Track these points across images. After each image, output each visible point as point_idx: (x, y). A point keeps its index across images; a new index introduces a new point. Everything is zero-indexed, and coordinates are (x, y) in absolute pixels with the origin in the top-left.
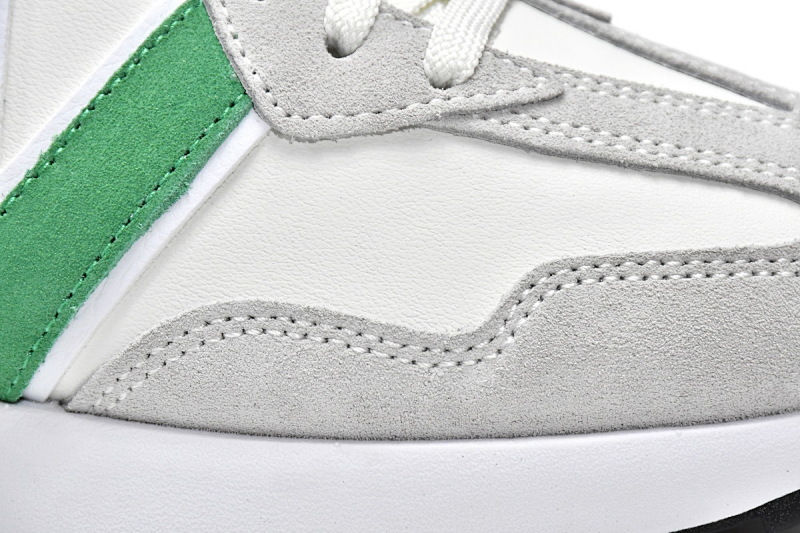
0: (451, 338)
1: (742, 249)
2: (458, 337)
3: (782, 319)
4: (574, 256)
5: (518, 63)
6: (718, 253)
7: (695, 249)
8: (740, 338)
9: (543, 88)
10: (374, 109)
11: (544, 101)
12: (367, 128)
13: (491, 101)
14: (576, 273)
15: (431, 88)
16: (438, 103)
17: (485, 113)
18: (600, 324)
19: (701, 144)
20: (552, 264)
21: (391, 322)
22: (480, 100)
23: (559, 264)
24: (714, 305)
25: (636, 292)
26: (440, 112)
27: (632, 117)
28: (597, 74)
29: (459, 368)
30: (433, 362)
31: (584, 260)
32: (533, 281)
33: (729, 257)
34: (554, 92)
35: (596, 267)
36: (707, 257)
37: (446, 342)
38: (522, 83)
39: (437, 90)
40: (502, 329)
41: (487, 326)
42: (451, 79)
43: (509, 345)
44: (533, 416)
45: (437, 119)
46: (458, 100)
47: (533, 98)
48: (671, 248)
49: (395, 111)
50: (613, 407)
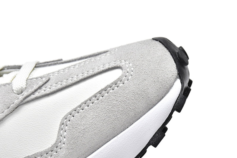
0: (51, 147)
1: (107, 86)
2: (52, 146)
3: (125, 96)
4: (69, 112)
5: (37, 78)
6: (102, 90)
7: (96, 93)
8: (118, 106)
9: (44, 80)
10: (7, 108)
11: (46, 83)
12: (8, 113)
13: (33, 90)
14: (72, 115)
15: (18, 95)
16: (21, 97)
17: (33, 93)
18: (83, 123)
19: (87, 70)
20: (65, 116)
21: (35, 153)
22: (31, 91)
23: (67, 115)
24: (107, 102)
25: (88, 111)
26: (22, 99)
27: (68, 74)
28: (57, 70)
29: (57, 153)
30: (50, 155)
31: (72, 111)
32: (62, 123)
33: (105, 89)
34: (48, 79)
35: (76, 111)
36: (100, 92)
37: (50, 149)
38: (39, 82)
39: (20, 95)
40: (61, 138)
41: (57, 139)
42: (22, 91)
43: (65, 141)
44: (81, 154)
45: (22, 101)
46: (25, 94)
47: (43, 83)
48: (91, 96)
49: (12, 105)
50: (98, 140)
